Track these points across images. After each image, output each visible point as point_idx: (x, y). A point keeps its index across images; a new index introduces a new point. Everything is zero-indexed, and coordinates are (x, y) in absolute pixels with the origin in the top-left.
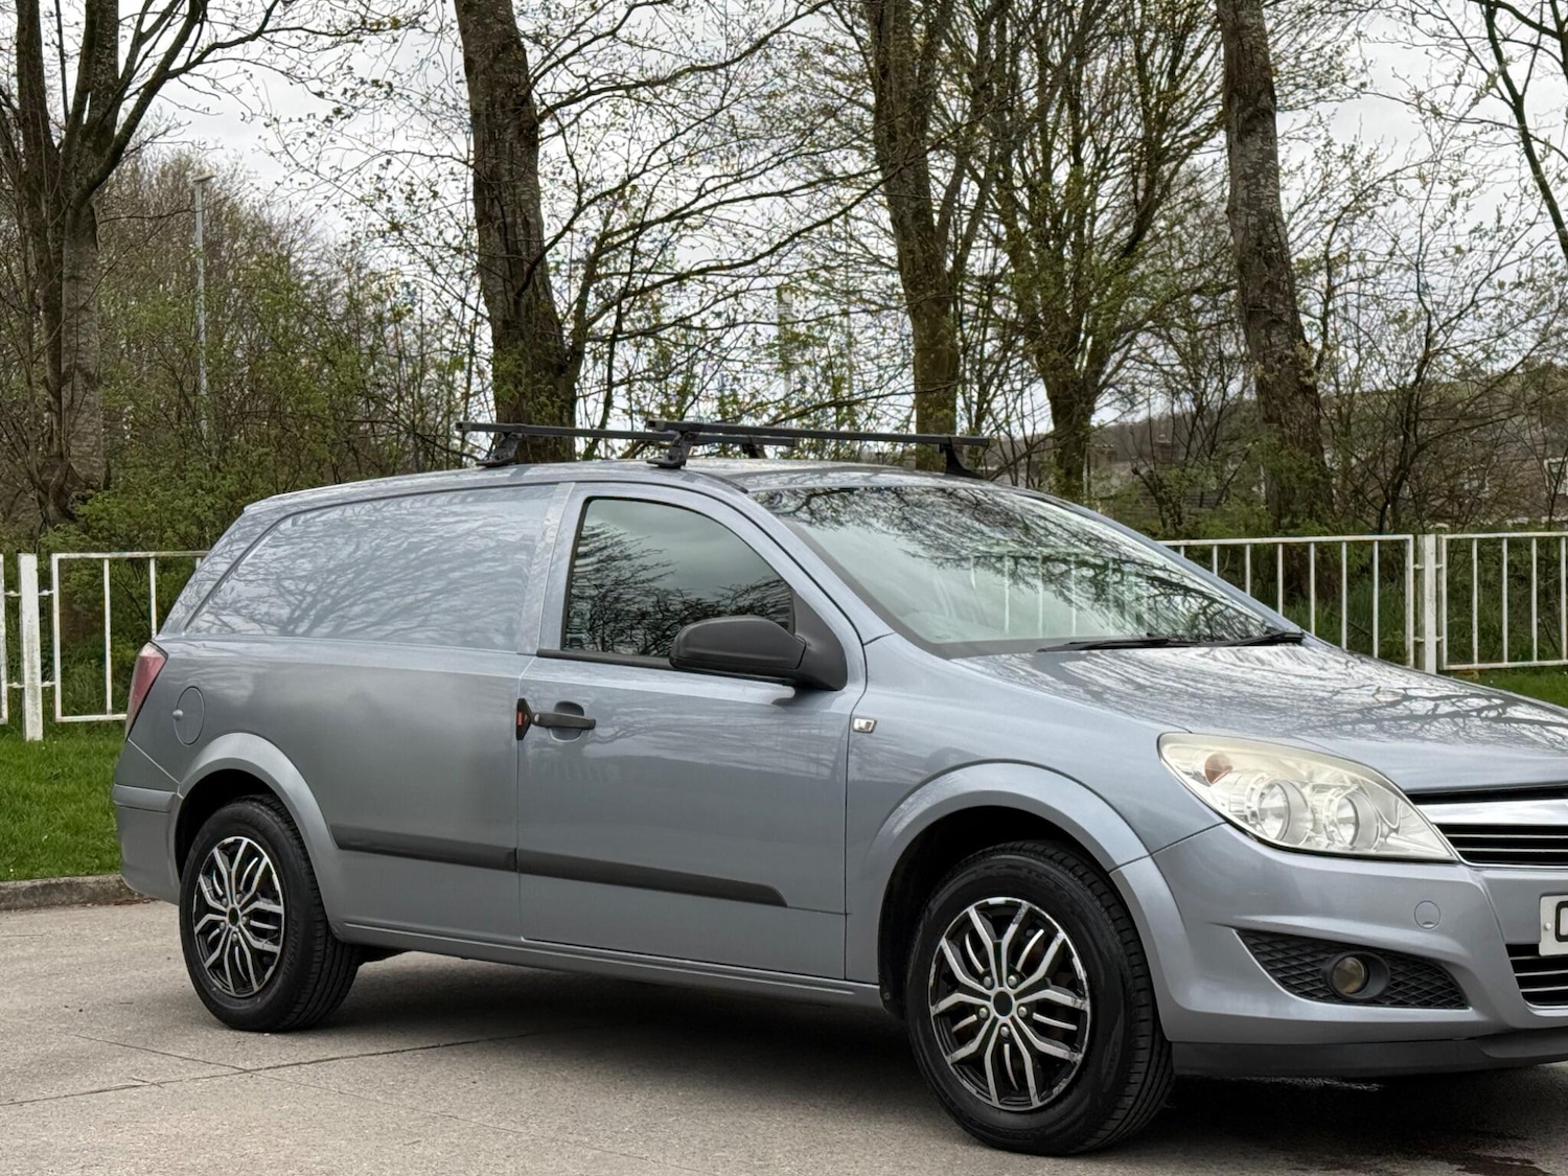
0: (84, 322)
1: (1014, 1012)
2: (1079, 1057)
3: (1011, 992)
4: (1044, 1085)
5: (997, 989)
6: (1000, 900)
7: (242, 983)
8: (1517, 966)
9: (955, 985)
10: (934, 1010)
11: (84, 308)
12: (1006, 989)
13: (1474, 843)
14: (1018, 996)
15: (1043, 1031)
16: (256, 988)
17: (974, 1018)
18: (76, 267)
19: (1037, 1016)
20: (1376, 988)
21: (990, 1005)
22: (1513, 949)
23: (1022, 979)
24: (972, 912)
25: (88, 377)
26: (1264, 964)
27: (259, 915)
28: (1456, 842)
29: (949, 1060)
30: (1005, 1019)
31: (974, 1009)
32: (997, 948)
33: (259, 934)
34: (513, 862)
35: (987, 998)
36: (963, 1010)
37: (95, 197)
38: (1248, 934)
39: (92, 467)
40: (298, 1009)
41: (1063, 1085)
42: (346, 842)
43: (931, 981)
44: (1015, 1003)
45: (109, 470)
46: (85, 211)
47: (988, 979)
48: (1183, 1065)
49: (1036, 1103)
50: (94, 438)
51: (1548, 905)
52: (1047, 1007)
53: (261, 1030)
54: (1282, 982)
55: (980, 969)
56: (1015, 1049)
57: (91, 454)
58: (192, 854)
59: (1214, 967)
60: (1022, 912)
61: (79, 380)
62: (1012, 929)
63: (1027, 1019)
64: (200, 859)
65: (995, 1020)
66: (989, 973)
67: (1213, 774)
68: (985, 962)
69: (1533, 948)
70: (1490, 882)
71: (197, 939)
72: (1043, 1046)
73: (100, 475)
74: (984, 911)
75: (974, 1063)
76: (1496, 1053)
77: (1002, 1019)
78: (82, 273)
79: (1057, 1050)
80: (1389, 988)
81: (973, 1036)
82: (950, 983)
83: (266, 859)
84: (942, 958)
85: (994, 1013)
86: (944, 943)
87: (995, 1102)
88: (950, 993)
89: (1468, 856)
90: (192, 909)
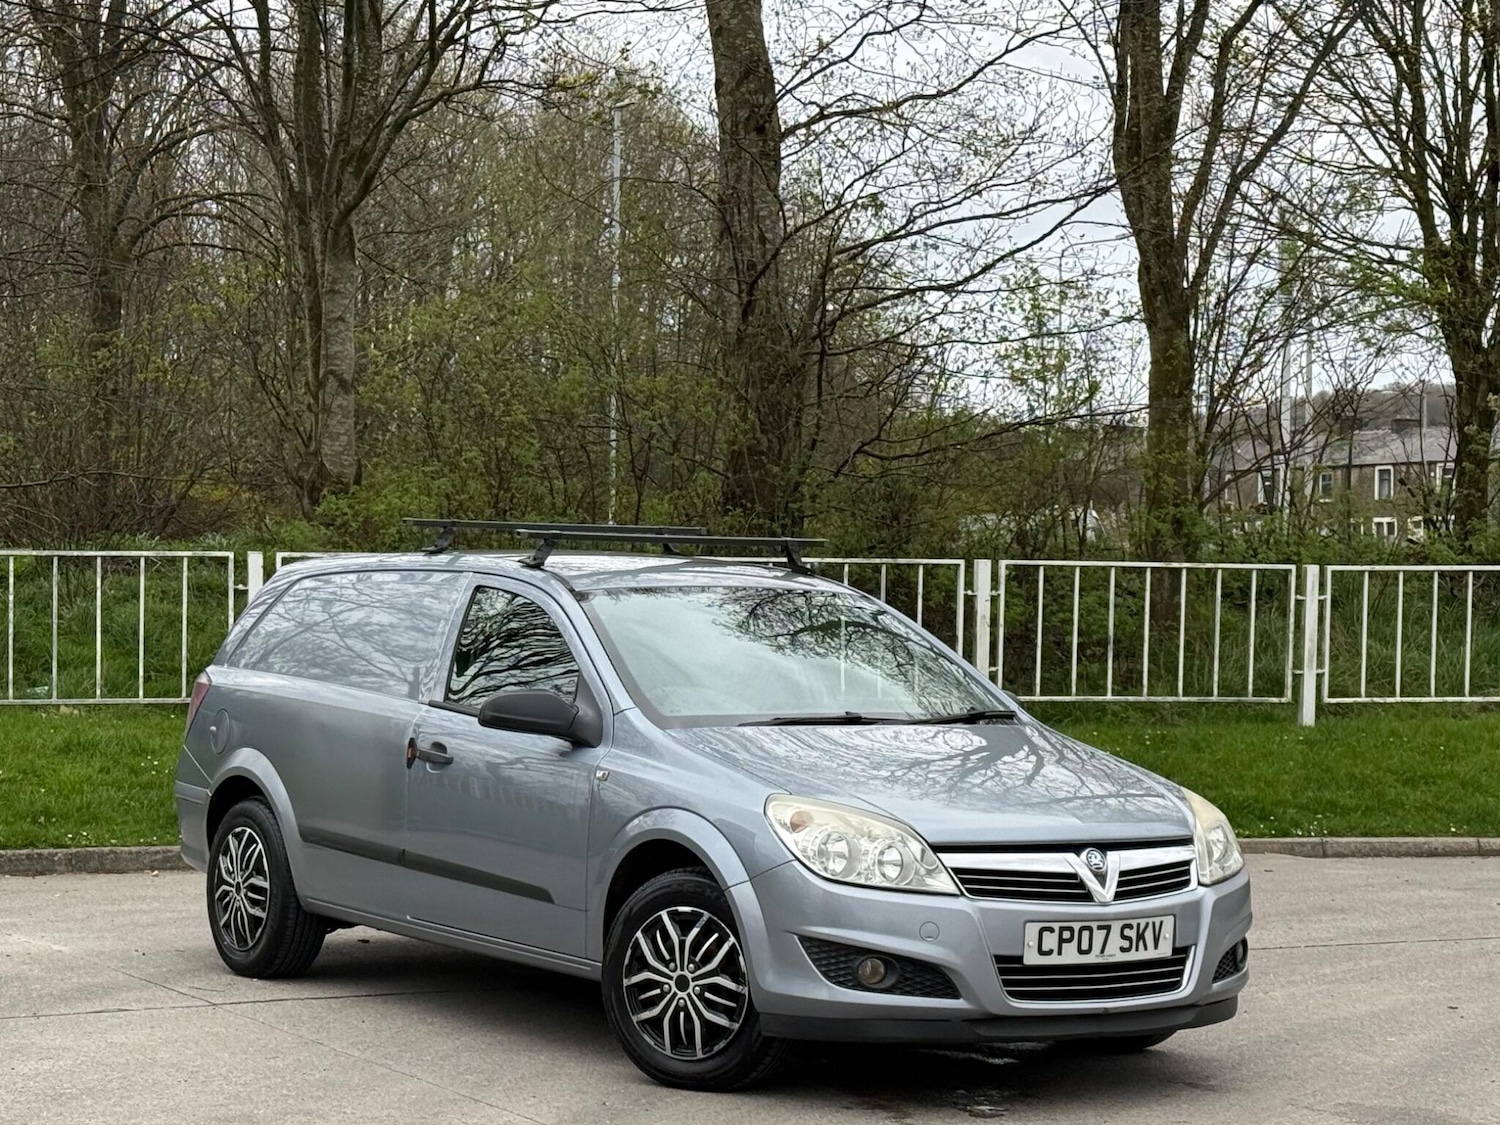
0: (340, 332)
1: (690, 990)
2: (736, 1026)
3: (690, 976)
4: (707, 1043)
5: (679, 972)
6: (687, 909)
7: (242, 940)
8: (1002, 972)
9: (646, 966)
10: (626, 982)
11: (341, 319)
12: (686, 973)
13: (975, 883)
14: (694, 980)
15: (711, 1006)
16: (251, 944)
17: (658, 991)
18: (334, 282)
19: (707, 995)
20: (890, 981)
21: (672, 983)
22: (999, 959)
23: (698, 968)
24: (664, 914)
25: (342, 383)
26: (814, 961)
27: (254, 888)
28: (963, 881)
29: (635, 1019)
30: (683, 995)
31: (659, 985)
32: (682, 944)
33: (254, 903)
34: (402, 859)
35: (671, 978)
36: (649, 985)
37: (353, 217)
38: (804, 939)
39: (343, 466)
40: (278, 961)
41: (722, 1045)
42: (309, 836)
43: (626, 961)
44: (692, 984)
45: (360, 467)
46: (343, 230)
47: (672, 965)
48: (767, 1029)
49: (700, 1055)
50: (345, 438)
51: (1032, 930)
52: (715, 989)
53: (252, 976)
54: (824, 974)
55: (667, 957)
56: (688, 1016)
57: (342, 453)
58: (216, 839)
59: (784, 962)
60: (705, 918)
61: (332, 383)
62: (695, 931)
63: (701, 996)
64: (220, 844)
65: (675, 994)
66: (674, 960)
67: (795, 827)
68: (671, 951)
69: (1020, 959)
70: (982, 910)
71: (217, 903)
72: (710, 1016)
73: (351, 472)
74: (673, 916)
75: (655, 1024)
76: (983, 1031)
77: (680, 994)
78: (339, 287)
79: (721, 1020)
80: (898, 982)
81: (657, 1004)
82: (641, 964)
83: (260, 846)
84: (637, 945)
85: (674, 989)
86: (639, 934)
87: (668, 1052)
88: (640, 971)
89: (970, 891)
90: (215, 881)
